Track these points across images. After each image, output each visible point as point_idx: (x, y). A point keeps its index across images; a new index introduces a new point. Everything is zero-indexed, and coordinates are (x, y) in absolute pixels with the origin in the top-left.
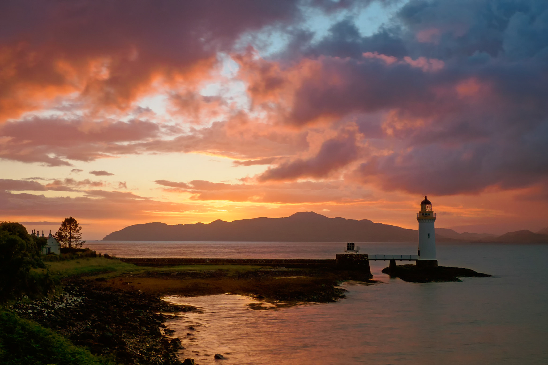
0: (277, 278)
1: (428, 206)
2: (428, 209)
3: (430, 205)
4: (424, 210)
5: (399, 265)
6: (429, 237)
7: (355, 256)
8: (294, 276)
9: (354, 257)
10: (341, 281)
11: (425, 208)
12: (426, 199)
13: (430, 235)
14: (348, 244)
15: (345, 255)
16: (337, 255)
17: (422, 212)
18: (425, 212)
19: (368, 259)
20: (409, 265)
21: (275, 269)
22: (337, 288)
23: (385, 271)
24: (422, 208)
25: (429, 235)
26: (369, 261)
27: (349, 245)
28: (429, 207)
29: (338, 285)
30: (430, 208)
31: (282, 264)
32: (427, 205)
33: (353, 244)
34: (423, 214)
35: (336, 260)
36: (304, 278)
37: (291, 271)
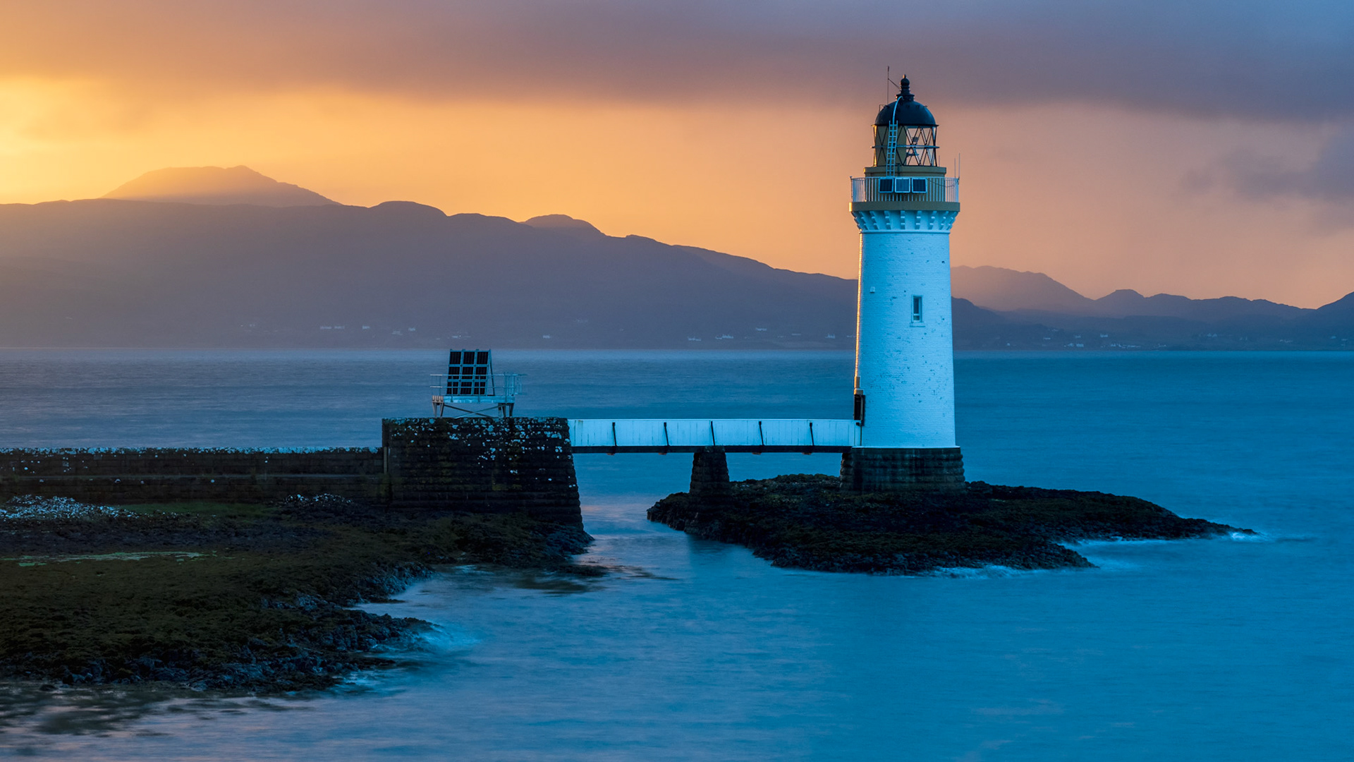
0: (26, 561)
1: (915, 139)
2: (914, 154)
3: (927, 131)
4: (891, 157)
5: (748, 482)
6: (918, 318)
7: (491, 427)
8: (129, 547)
9: (491, 437)
10: (407, 572)
11: (900, 149)
12: (905, 96)
13: (925, 304)
14: (455, 357)
15: (437, 420)
16: (388, 427)
17: (883, 173)
18: (899, 174)
19: (569, 444)
20: (801, 478)
21: (11, 512)
22: (387, 617)
23: (663, 513)
24: (881, 147)
25: (917, 301)
26: (576, 457)
27: (461, 365)
28: (921, 142)
29: (393, 598)
30: (926, 148)
31: (59, 478)
32: (912, 132)
33: (483, 357)
34: (886, 185)
35: (381, 452)
36: (187, 559)
37: (111, 519)
